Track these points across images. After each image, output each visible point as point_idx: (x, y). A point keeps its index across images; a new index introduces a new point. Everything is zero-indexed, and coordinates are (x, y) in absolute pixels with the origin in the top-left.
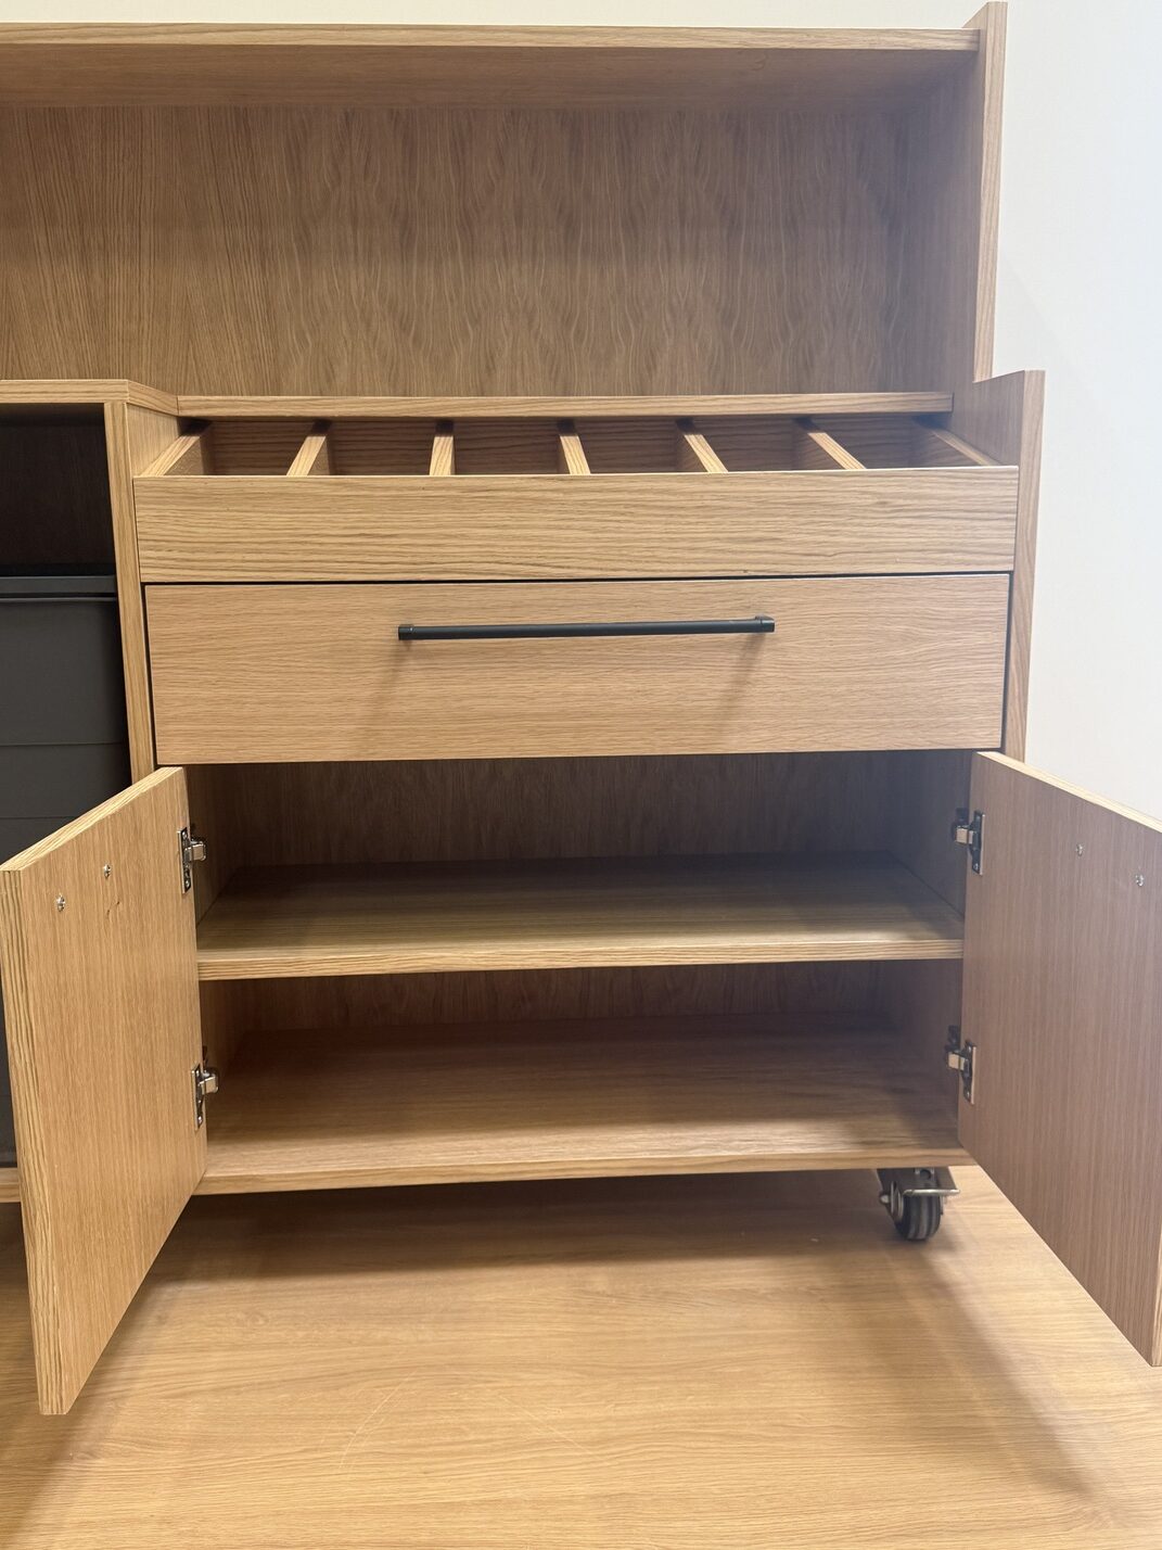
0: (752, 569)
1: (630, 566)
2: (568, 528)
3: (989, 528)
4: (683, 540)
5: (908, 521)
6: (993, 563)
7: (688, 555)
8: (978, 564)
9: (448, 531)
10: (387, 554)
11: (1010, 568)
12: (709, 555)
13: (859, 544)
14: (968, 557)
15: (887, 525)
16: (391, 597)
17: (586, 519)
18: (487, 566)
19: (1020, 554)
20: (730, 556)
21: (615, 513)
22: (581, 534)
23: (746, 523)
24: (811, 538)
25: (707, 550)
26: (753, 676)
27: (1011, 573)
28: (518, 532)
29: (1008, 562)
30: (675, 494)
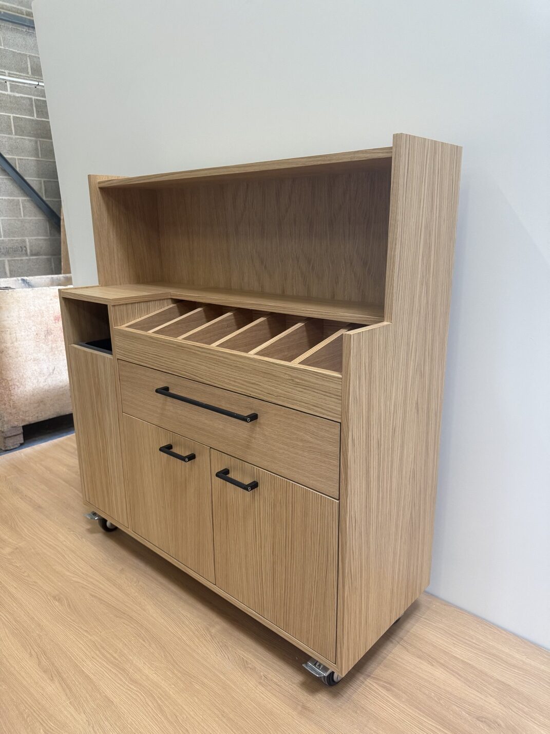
0: (253, 394)
1: (219, 383)
2: (202, 365)
3: (331, 401)
6: (333, 417)
7: (233, 383)
8: (328, 416)
9: (174, 359)
11: (340, 421)
12: (239, 385)
13: (285, 394)
14: (324, 411)
15: (294, 389)
16: (164, 377)
17: (207, 363)
18: (183, 373)
19: (343, 416)
20: (245, 387)
21: (214, 363)
22: (205, 368)
23: (250, 376)
24: (269, 387)
25: (239, 383)
26: (254, 435)
27: (340, 423)
28: (190, 363)
29: (339, 418)
30: (229, 360)
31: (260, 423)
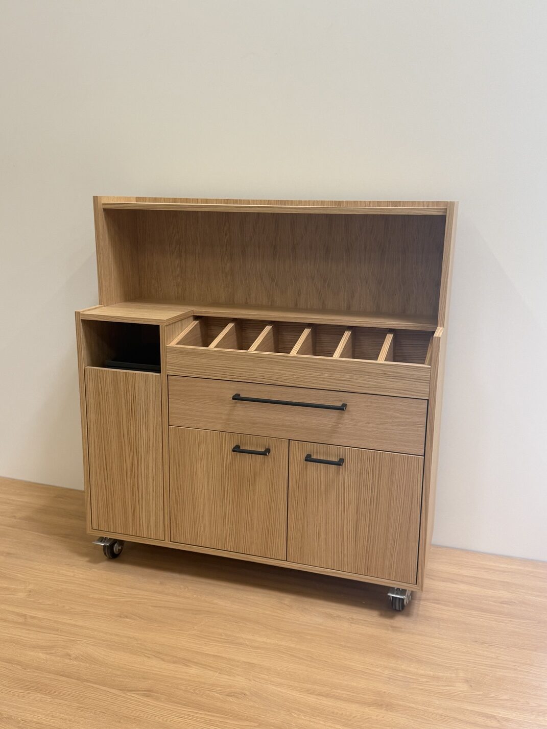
0: (342, 389)
1: (304, 384)
2: (286, 371)
3: (421, 385)
4: (320, 378)
5: (393, 380)
6: (421, 396)
7: (322, 382)
8: (418, 396)
9: (251, 368)
10: (233, 373)
11: (428, 398)
13: (376, 385)
14: (413, 393)
15: (386, 380)
16: (234, 386)
18: (261, 379)
19: (431, 394)
20: (335, 384)
21: (300, 368)
22: (290, 373)
23: (340, 375)
24: (361, 382)
25: (328, 382)
26: (342, 422)
27: (428, 400)
28: (270, 370)
29: (426, 396)
30: (318, 364)
31: (349, 411)
